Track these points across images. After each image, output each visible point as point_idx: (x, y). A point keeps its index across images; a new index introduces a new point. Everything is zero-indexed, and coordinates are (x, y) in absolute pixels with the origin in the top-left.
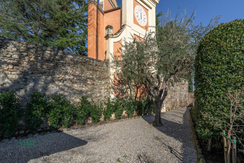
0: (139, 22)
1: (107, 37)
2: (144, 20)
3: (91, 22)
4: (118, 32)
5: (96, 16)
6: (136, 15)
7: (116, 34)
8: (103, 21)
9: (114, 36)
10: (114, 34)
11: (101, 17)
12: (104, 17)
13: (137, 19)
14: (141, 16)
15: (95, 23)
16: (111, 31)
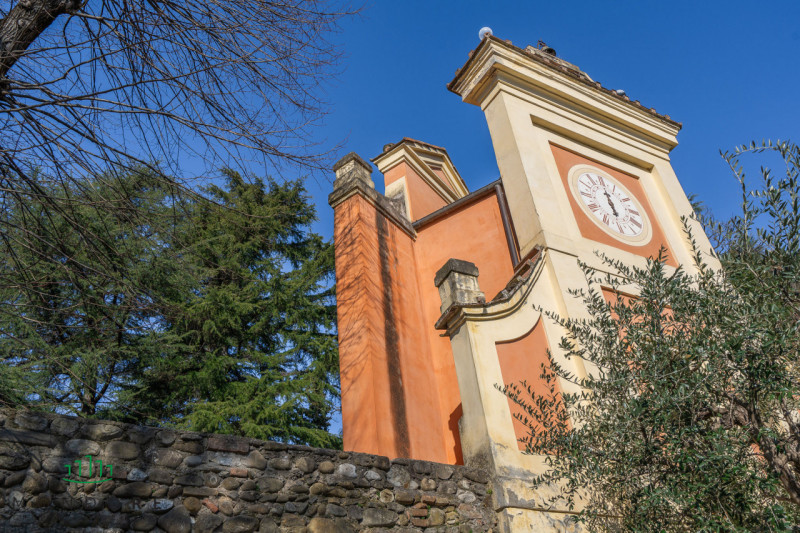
0: (612, 229)
1: (452, 322)
2: (632, 220)
3: (354, 271)
4: (512, 286)
5: (375, 244)
6: (584, 203)
7: (499, 299)
8: (415, 264)
9: (490, 310)
10: (489, 300)
11: (398, 248)
12: (417, 245)
13: (596, 217)
14: (611, 205)
15: (376, 278)
16: (471, 289)
